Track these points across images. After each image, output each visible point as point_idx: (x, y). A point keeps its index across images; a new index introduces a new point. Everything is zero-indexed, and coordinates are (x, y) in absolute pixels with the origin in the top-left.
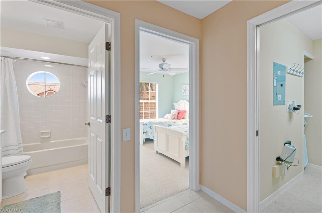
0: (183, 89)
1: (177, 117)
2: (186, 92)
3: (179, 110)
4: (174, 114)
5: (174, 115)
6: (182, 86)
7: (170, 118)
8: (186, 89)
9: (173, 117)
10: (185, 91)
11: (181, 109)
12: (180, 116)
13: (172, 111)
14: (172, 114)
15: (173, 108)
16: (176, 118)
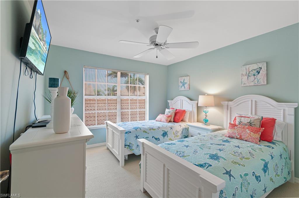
0: (181, 82)
1: (174, 119)
2: (186, 85)
3: (176, 110)
4: (169, 114)
5: (170, 117)
6: (180, 78)
7: (165, 121)
8: (185, 81)
9: (169, 120)
10: (183, 85)
11: (179, 107)
12: (177, 117)
13: (167, 110)
14: (167, 114)
15: (167, 106)
16: (172, 120)
